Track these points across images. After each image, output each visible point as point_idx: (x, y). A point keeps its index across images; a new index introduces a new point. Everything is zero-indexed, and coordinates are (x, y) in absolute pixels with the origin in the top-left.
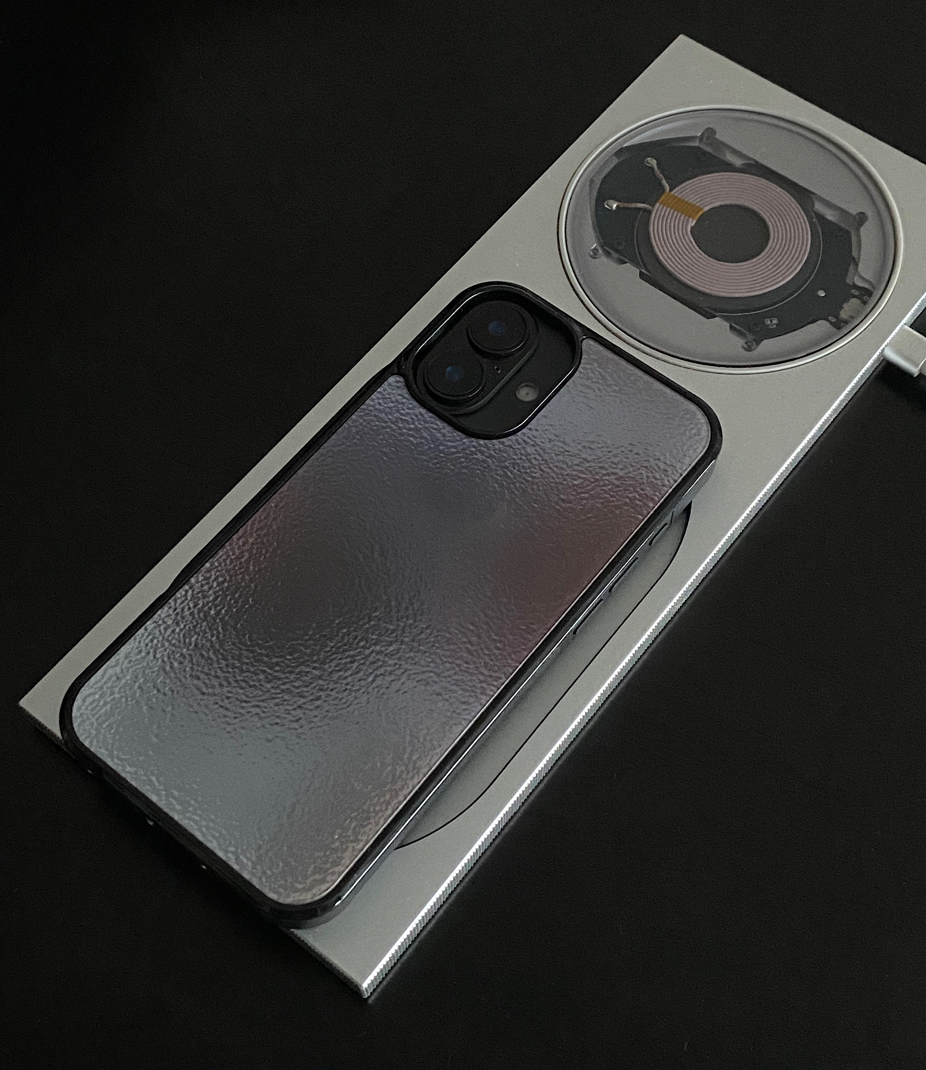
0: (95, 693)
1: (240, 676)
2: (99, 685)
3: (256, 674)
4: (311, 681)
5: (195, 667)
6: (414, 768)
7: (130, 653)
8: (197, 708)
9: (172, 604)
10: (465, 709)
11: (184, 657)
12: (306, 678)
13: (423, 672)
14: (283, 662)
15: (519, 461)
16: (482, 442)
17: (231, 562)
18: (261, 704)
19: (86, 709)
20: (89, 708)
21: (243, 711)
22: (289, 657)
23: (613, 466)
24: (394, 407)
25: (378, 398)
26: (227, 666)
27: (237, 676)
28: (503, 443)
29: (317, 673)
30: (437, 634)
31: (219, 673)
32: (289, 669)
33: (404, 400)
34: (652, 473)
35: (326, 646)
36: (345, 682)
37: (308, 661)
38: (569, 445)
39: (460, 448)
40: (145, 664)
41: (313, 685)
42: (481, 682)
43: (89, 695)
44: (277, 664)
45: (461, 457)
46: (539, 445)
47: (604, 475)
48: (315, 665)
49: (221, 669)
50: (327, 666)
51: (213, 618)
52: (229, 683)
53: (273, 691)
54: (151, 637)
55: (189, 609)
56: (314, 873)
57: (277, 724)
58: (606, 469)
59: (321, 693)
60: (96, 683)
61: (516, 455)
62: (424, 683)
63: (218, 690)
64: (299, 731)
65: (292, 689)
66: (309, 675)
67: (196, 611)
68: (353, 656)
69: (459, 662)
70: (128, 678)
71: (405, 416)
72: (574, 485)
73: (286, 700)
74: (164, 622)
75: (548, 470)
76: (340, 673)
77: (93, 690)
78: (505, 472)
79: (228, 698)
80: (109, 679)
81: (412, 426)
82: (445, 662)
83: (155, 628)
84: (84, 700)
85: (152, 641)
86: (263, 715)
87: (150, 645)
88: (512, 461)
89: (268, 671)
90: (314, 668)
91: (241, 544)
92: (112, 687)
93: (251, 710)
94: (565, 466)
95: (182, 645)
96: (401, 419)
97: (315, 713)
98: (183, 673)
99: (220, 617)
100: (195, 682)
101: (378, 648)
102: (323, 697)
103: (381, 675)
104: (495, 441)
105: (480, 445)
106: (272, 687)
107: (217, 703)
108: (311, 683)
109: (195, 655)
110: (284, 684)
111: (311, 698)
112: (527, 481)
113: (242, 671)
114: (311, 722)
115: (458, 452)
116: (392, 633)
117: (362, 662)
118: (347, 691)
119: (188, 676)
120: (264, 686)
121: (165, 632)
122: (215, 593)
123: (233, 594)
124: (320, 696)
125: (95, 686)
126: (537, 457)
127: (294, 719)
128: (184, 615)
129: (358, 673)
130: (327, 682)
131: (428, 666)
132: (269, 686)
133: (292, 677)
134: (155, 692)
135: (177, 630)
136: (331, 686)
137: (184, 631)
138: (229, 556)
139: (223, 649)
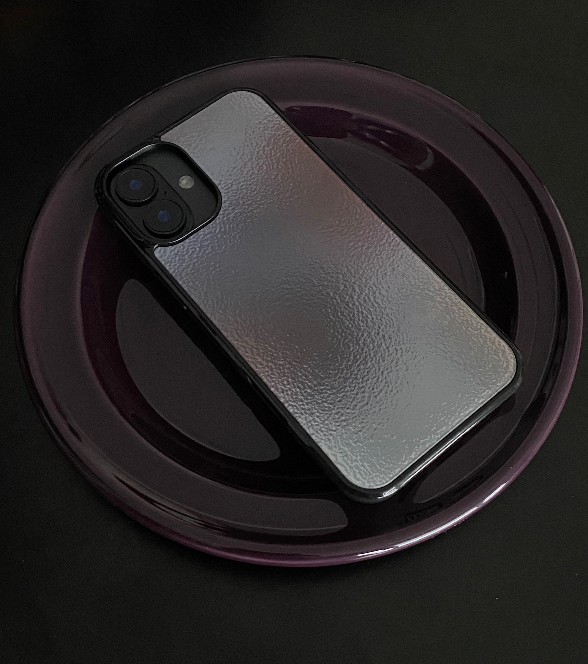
0: (354, 472)
1: (359, 380)
2: (348, 468)
3: (359, 370)
4: (371, 339)
5: (347, 406)
6: (440, 291)
7: (329, 446)
8: (377, 409)
9: (297, 415)
10: (406, 257)
11: (339, 412)
12: (368, 341)
13: (377, 275)
14: (354, 353)
15: (241, 196)
16: (221, 213)
17: (274, 374)
18: (381, 371)
19: (365, 479)
20: (364, 476)
21: (384, 381)
22: (351, 349)
23: (258, 146)
24: (179, 257)
25: (170, 266)
26: (350, 387)
27: (358, 382)
28: (225, 201)
29: (365, 335)
30: (352, 263)
31: (355, 392)
32: (360, 350)
33: (176, 250)
34: (268, 128)
35: (348, 326)
36: (375, 320)
37: (356, 338)
38: (238, 166)
39: (222, 225)
40: (339, 437)
41: (374, 338)
42: (390, 245)
43: (355, 476)
44: (355, 357)
45: (229, 227)
46: (232, 182)
47: (264, 153)
48: (360, 335)
49: (351, 391)
50: (362, 328)
51: (313, 391)
52: (363, 387)
53: (373, 362)
54: (319, 432)
55: (303, 405)
56: (498, 356)
57: (397, 363)
58: (260, 150)
59: (380, 334)
60: (346, 470)
61: (236, 196)
62: (384, 276)
63: (367, 395)
64: (404, 350)
65: (374, 350)
66: (366, 339)
67: (306, 401)
68: (358, 311)
69: (374, 255)
70: (346, 449)
71: (189, 252)
72: (267, 170)
73: (382, 355)
74: (310, 422)
75: (252, 181)
76: (369, 321)
77: (352, 473)
78: (247, 205)
79: (373, 389)
80: (345, 461)
81: (198, 249)
82: (373, 262)
83: (313, 428)
84: (358, 480)
85: (322, 431)
86: (389, 370)
87: (325, 433)
88: (240, 199)
89: (359, 362)
90: (362, 335)
91: (261, 366)
92: (352, 461)
93: (384, 377)
94: (251, 172)
95: (330, 413)
96: (191, 254)
97: (393, 339)
98: (350, 415)
99: (313, 386)
100: (358, 407)
101: (355, 297)
102: (383, 333)
103: (374, 298)
104: (223, 205)
105: (223, 214)
106: (371, 362)
107: (376, 396)
109: (338, 405)
110: (370, 355)
111: (383, 340)
112: (257, 194)
113: (356, 378)
114: (399, 343)
115: (225, 227)
116: (347, 287)
117: (363, 307)
118: (382, 319)
119: (353, 412)
120: (369, 367)
121: (318, 422)
122: (294, 387)
123: (299, 377)
124: (382, 335)
125: (349, 471)
126: (240, 185)
127: (395, 352)
128: (307, 408)
129: (370, 311)
130: (373, 330)
131: (374, 272)
132: (369, 364)
133: (366, 349)
134: (361, 433)
135: (318, 414)
136: (376, 327)
137: (319, 410)
138: (268, 375)
139: (338, 388)
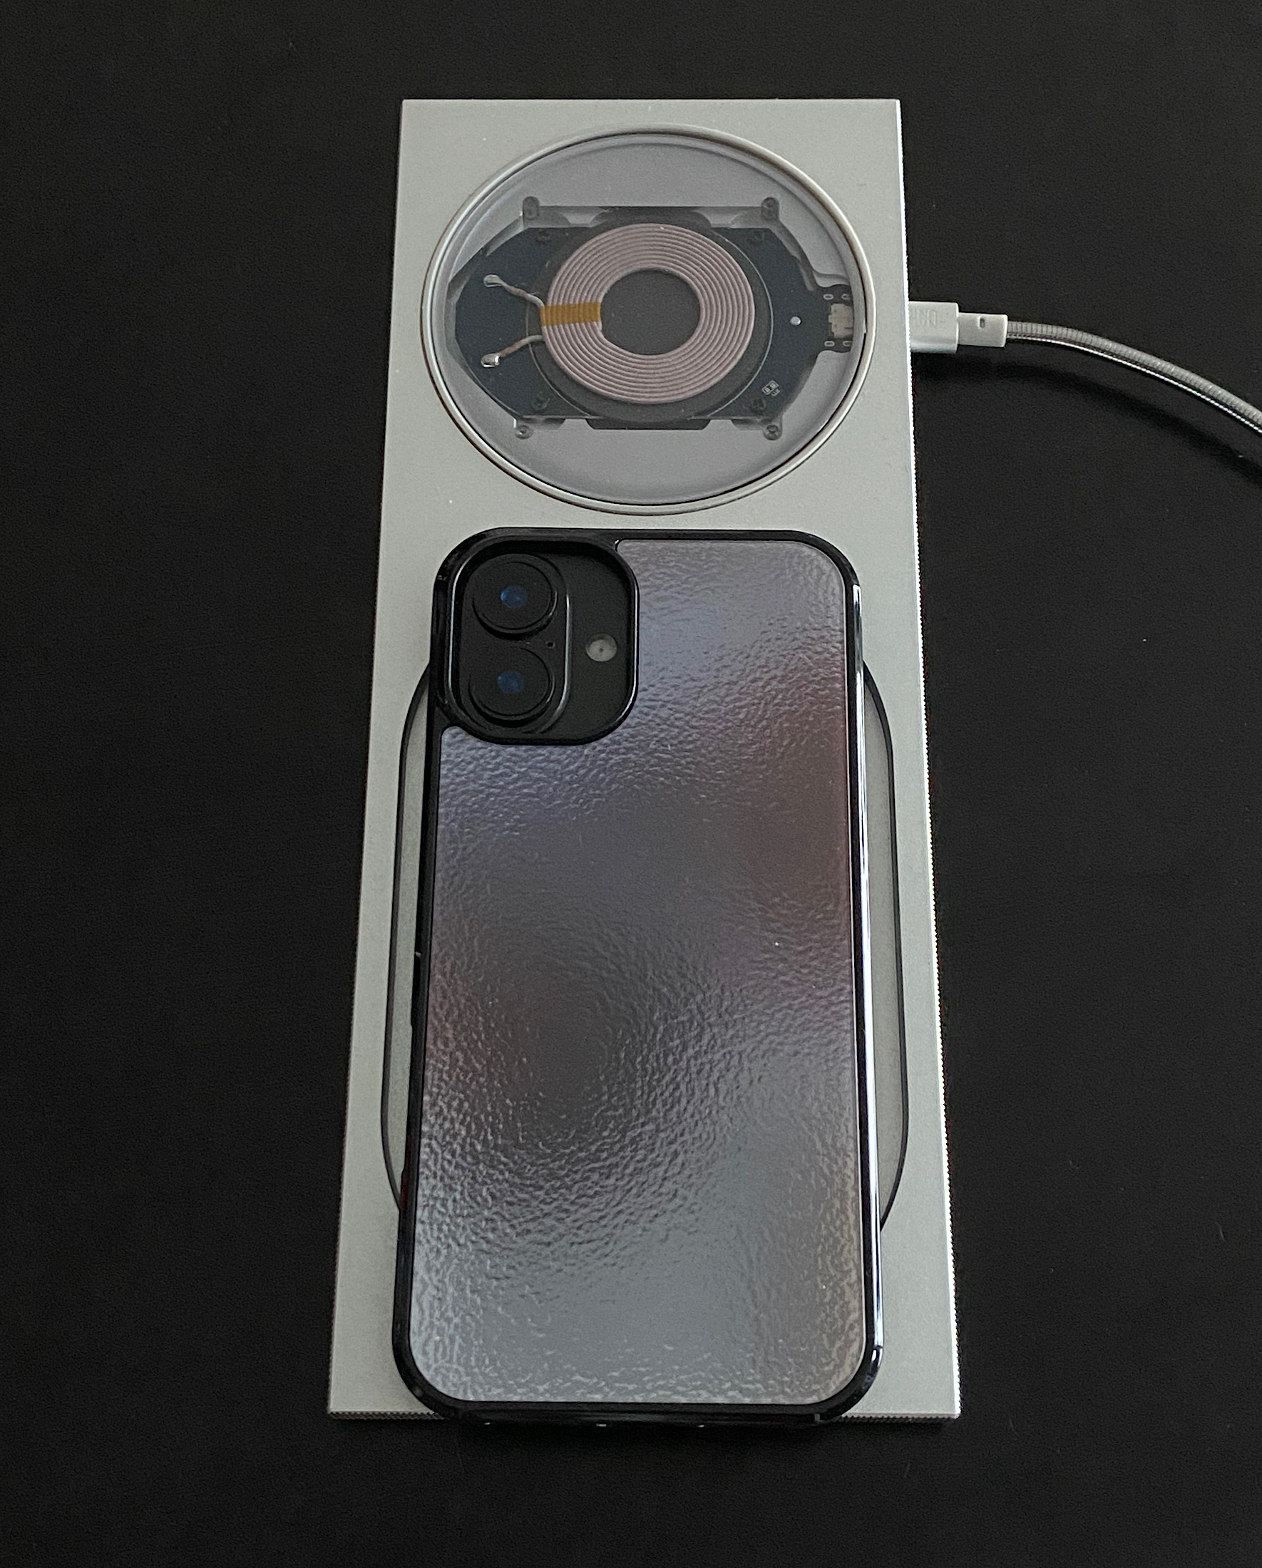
0: (430, 1337)
1: (571, 1194)
2: (426, 1323)
3: (588, 1178)
4: (651, 1141)
5: (515, 1222)
6: (838, 1153)
7: (428, 1262)
8: (555, 1266)
9: (427, 1172)
10: (836, 1050)
11: (492, 1220)
12: (644, 1142)
13: (761, 1042)
14: (603, 1144)
15: (662, 735)
16: (605, 740)
17: (450, 1077)
18: (620, 1207)
19: (436, 1361)
20: (439, 1355)
21: (607, 1230)
22: (605, 1134)
23: (765, 670)
24: (476, 767)
25: (449, 770)
26: (547, 1193)
27: (568, 1197)
28: (629, 726)
29: (650, 1127)
30: (738, 990)
31: (546, 1208)
32: (618, 1146)
33: (481, 752)
34: (809, 649)
35: (634, 1090)
36: (687, 1115)
37: (630, 1122)
38: (700, 680)
39: (588, 764)
40: (456, 1261)
41: (658, 1144)
42: (827, 1008)
43: (425, 1344)
44: (598, 1150)
45: (597, 775)
46: (668, 702)
47: (764, 687)
48: (641, 1121)
49: (543, 1202)
50: (654, 1113)
51: (483, 1153)
52: (567, 1211)
53: (621, 1183)
54: (435, 1227)
55: (450, 1162)
56: (832, 1343)
57: (656, 1216)
58: (760, 679)
59: (674, 1147)
60: (421, 1323)
61: (653, 729)
62: (771, 1053)
63: (561, 1229)
64: (687, 1204)
65: (639, 1165)
66: (644, 1136)
67: (459, 1160)
68: (673, 1079)
69: (785, 1004)
70: (451, 1290)
71: (497, 770)
72: (742, 721)
73: (644, 1183)
74: (436, 1199)
75: (702, 723)
76: (675, 1110)
77: (424, 1335)
78: (659, 758)
79: (579, 1228)
80: (431, 1307)
81: (515, 775)
82: (773, 1014)
83: (431, 1213)
84: (425, 1353)
85: (440, 1230)
86: (633, 1218)
87: (442, 1236)
88: (656, 739)
89: (596, 1165)
90: (643, 1125)
91: (442, 1047)
92: (442, 1315)
93: (615, 1222)
94: (715, 706)
95: (477, 1209)
96: (497, 776)
97: (687, 1172)
98: (507, 1239)
99: (492, 1145)
100: (529, 1237)
101: (691, 1052)
102: (679, 1148)
103: (718, 1079)
104: (619, 729)
105: (606, 745)
106: (617, 1180)
107: (572, 1244)
108: (653, 1144)
109: (502, 1207)
110: (626, 1167)
111: (668, 1159)
112: (690, 751)
113: (569, 1188)
114: (690, 1186)
115: (590, 770)
116: (692, 1023)
117: (687, 1079)
118: (700, 1123)
119: (514, 1238)
120: (606, 1186)
121: (447, 1209)
122: (462, 1123)
123: (483, 1110)
124: (676, 1151)
125: (423, 1328)
126: (677, 715)
127: (671, 1196)
128: (450, 1173)
129: (693, 1094)
130: (670, 1129)
131: (760, 1031)
132: (612, 1181)
133: (628, 1153)
134: (495, 1283)
135: (458, 1197)
136: (678, 1130)
137: (466, 1191)
138: (441, 1071)
139: (527, 1178)
